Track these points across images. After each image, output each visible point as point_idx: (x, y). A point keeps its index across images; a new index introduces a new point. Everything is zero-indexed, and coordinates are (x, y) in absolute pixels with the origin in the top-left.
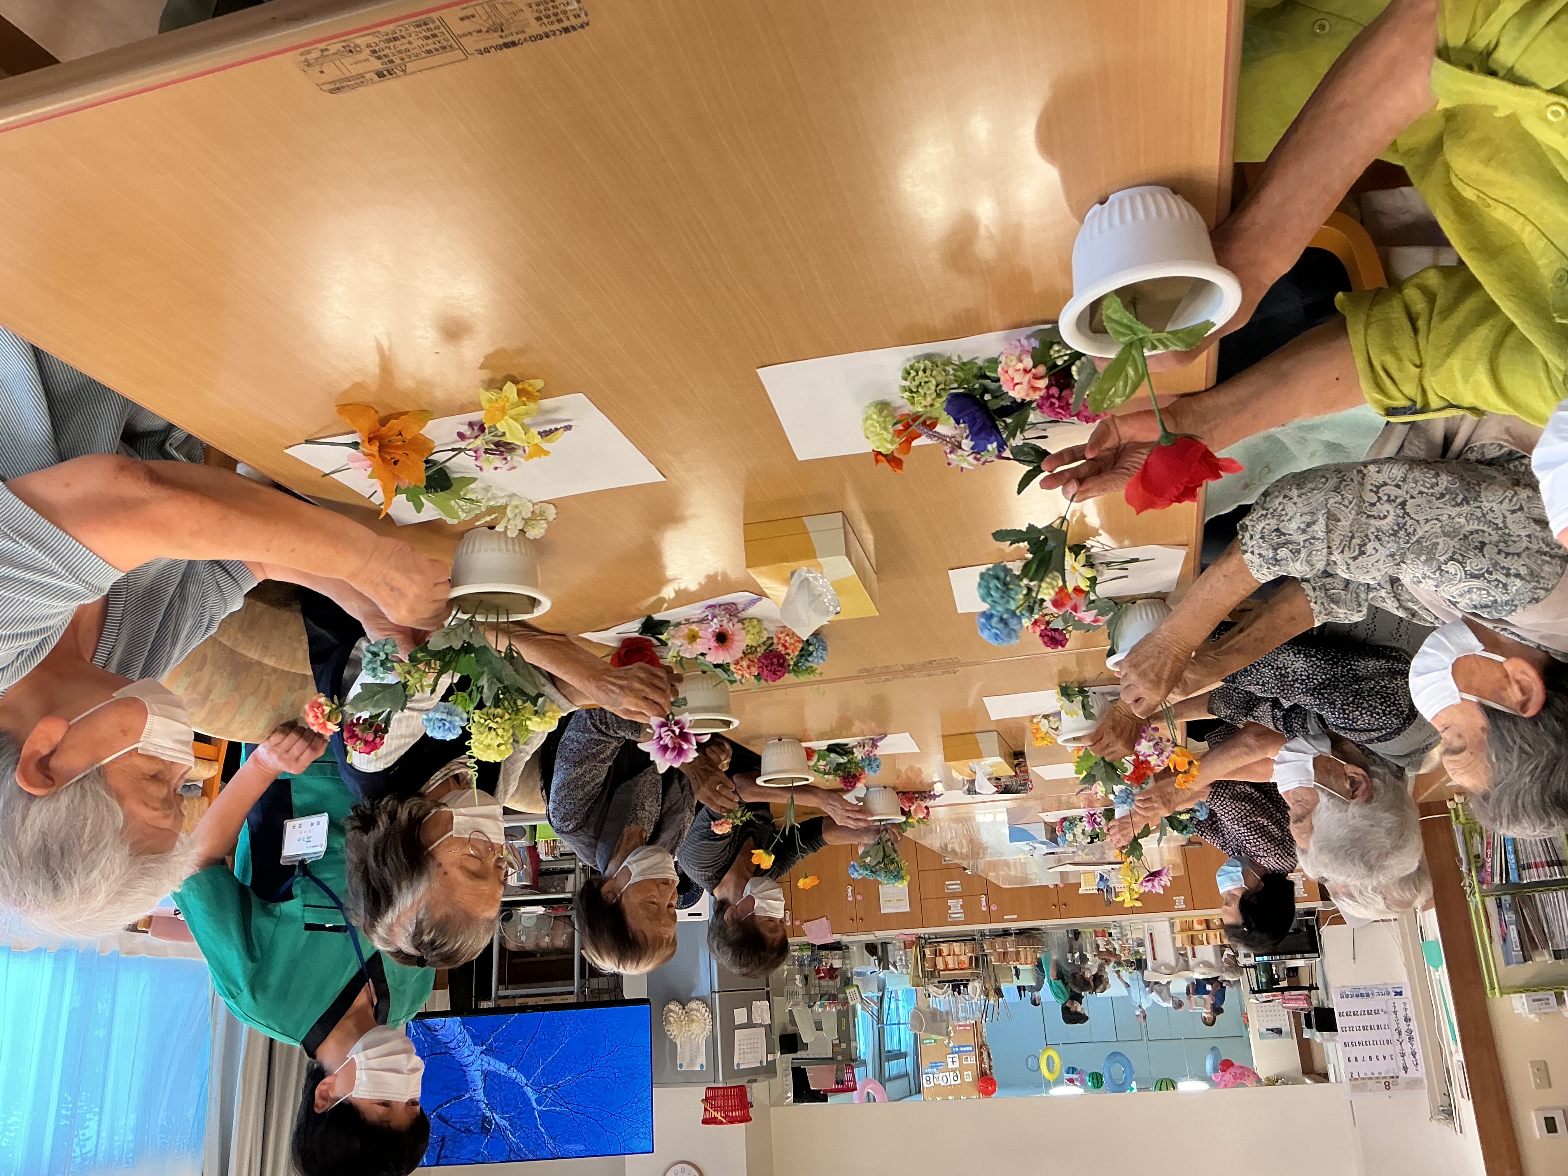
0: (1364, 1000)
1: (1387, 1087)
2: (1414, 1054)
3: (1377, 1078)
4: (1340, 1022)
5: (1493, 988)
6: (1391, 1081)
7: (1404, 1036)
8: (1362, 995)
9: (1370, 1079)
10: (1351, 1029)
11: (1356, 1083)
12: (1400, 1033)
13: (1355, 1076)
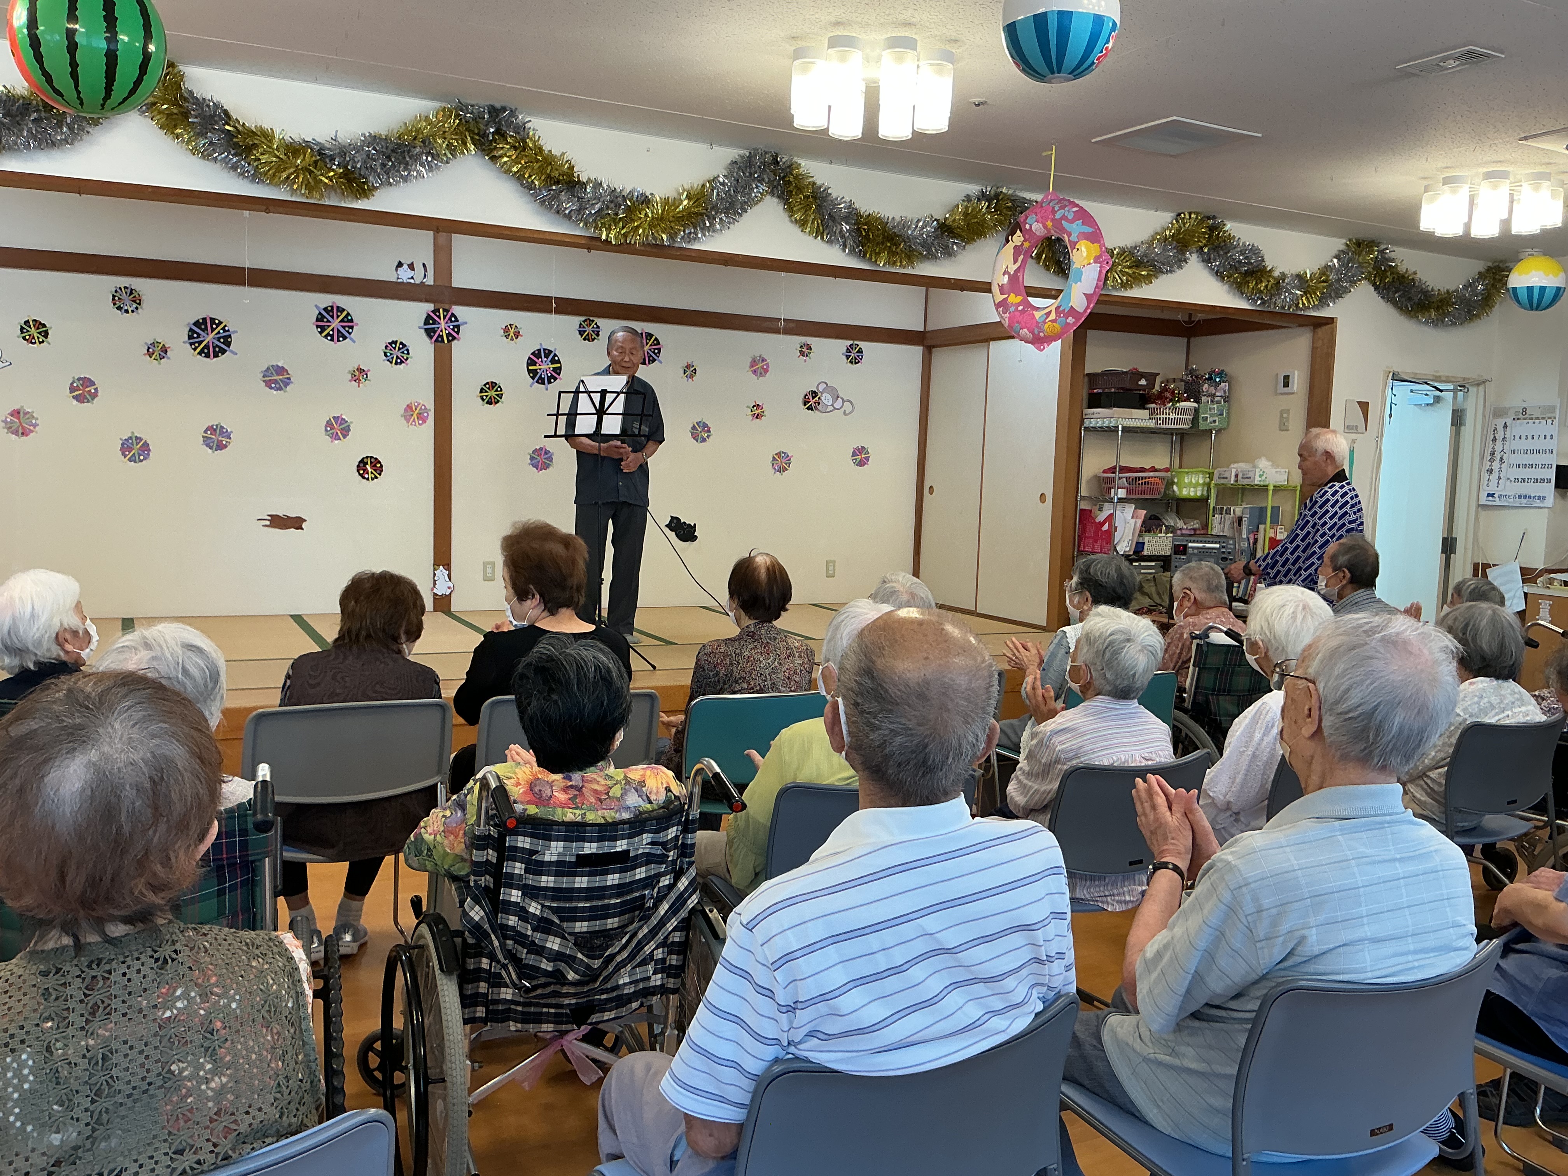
0: (1524, 492)
1: (1525, 410)
2: (1494, 440)
3: (1531, 419)
4: (1552, 474)
6: (1521, 416)
7: (1498, 456)
8: (1525, 497)
9: (1537, 418)
10: (1543, 466)
11: (1550, 415)
12: (1502, 459)
13: (1550, 421)
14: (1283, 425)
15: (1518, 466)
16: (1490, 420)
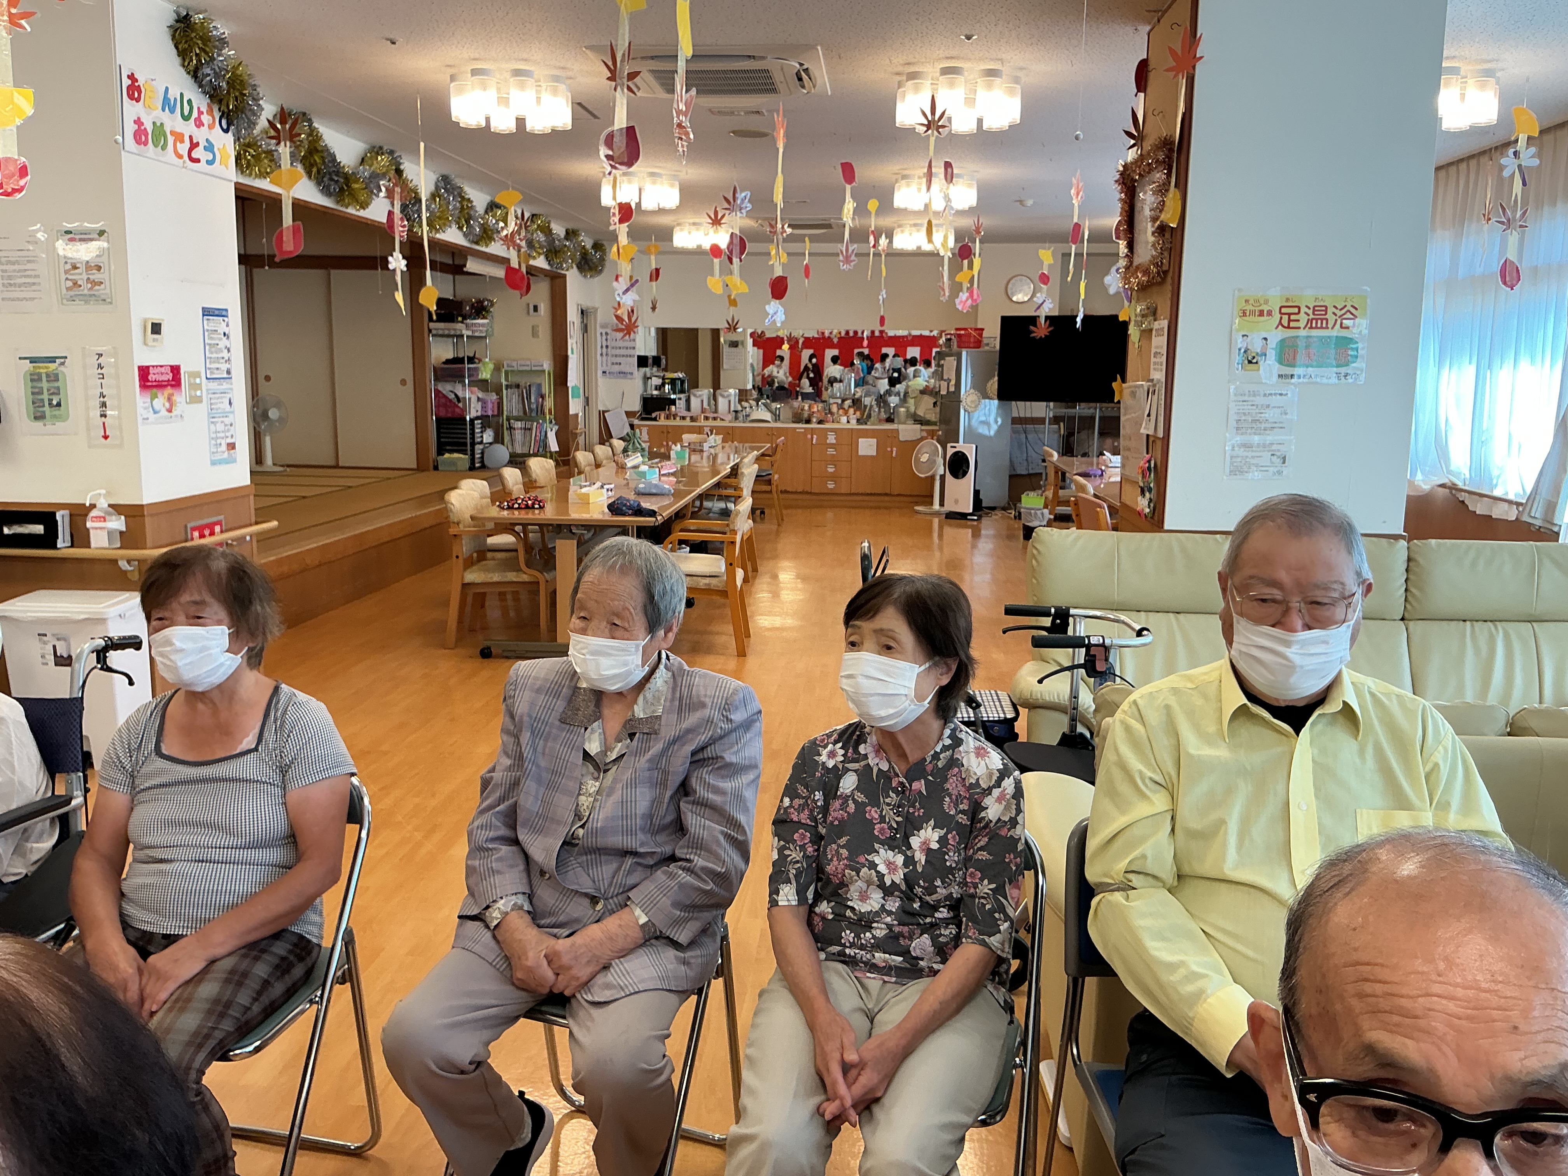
4: (635, 360)
5: (549, 374)
8: (622, 373)
10: (630, 356)
14: (535, 334)
15: (616, 356)
16: (599, 330)
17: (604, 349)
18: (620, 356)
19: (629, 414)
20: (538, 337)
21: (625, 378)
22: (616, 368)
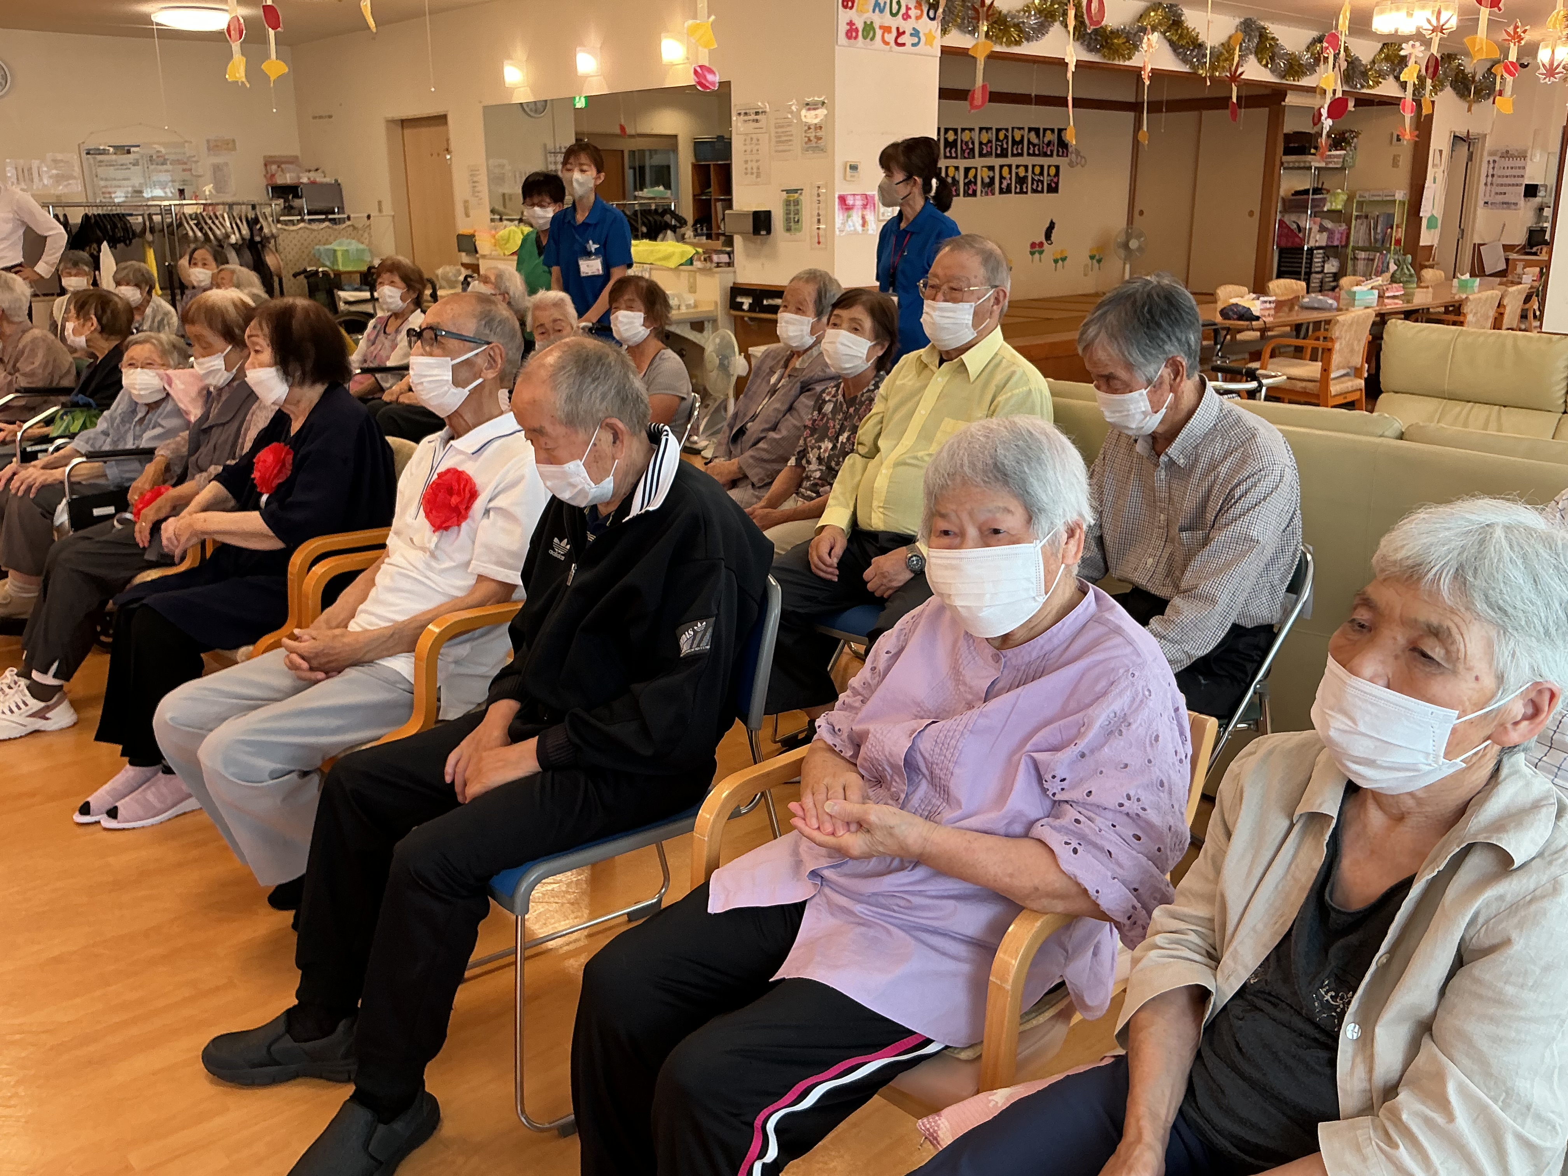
0: (1505, 201)
3: (1510, 157)
4: (1521, 189)
5: (1400, 203)
6: (1504, 155)
8: (1506, 204)
9: (1515, 157)
10: (1518, 185)
14: (1395, 164)
15: (1502, 185)
16: (1486, 158)
17: (1490, 178)
18: (1506, 185)
19: (1507, 248)
20: (1398, 166)
21: (1509, 208)
22: (1500, 198)
